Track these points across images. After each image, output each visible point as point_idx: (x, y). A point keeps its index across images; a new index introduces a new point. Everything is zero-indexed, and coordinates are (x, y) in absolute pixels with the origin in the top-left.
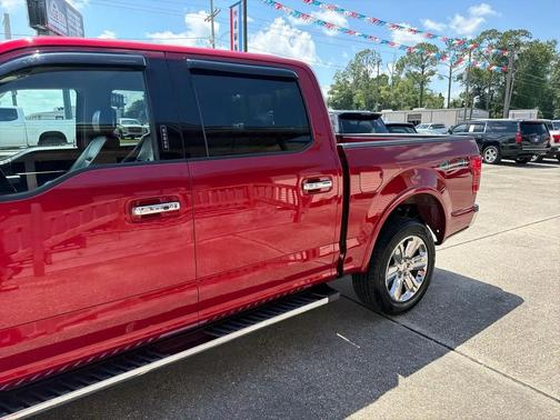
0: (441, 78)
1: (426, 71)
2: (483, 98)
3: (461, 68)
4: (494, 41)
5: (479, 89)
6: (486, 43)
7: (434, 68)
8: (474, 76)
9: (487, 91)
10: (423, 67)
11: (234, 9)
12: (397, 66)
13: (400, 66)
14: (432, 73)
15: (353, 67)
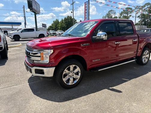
0: (133, 17)
1: (129, 15)
2: (145, 22)
3: (139, 14)
4: (149, 6)
5: (144, 20)
6: (146, 7)
7: (131, 14)
8: (143, 16)
9: (146, 20)
10: (128, 14)
11: (86, 3)
12: (120, 14)
13: (121, 14)
14: (130, 16)
15: (108, 15)
